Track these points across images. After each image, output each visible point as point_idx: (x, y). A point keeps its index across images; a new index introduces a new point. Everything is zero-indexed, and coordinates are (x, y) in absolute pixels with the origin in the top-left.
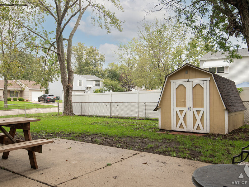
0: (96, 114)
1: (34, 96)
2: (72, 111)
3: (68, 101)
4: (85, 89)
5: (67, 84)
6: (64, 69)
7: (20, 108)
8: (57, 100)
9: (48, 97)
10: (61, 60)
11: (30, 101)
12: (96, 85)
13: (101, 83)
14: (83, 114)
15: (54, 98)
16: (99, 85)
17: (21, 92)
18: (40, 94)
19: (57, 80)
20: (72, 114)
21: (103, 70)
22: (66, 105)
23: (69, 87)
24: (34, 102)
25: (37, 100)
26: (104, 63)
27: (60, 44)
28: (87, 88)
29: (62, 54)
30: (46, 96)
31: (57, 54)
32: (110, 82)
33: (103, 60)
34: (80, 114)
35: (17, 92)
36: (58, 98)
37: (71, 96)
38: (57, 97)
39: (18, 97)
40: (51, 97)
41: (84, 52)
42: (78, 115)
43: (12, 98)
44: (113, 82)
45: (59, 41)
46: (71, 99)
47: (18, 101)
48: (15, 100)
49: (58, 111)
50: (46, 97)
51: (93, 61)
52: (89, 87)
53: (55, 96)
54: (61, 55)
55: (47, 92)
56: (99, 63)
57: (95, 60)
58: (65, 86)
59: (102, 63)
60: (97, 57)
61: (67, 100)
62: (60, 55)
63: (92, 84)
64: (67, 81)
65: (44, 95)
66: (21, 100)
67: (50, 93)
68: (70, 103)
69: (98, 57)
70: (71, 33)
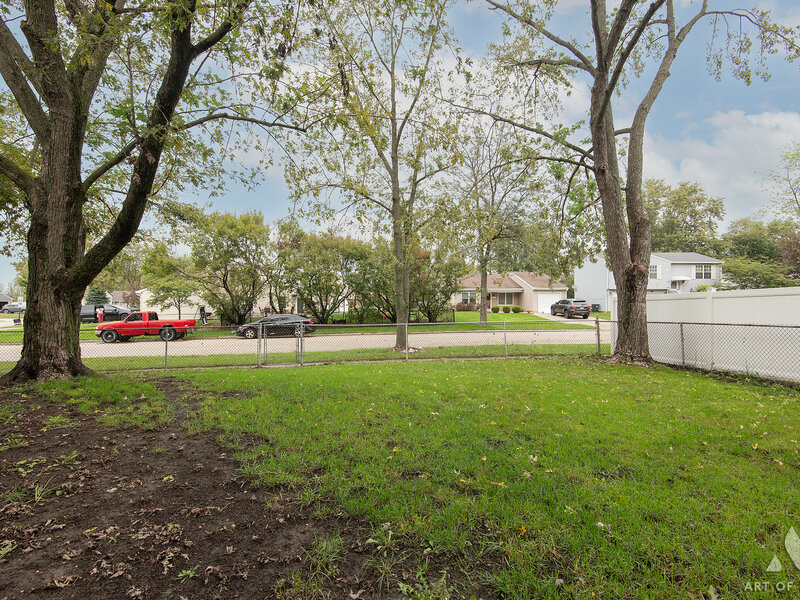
0: (753, 370)
1: (542, 303)
2: (647, 350)
3: (633, 316)
4: (667, 286)
5: (629, 264)
6: (618, 216)
7: (512, 327)
8: (593, 311)
9: (573, 305)
10: (606, 189)
11: (535, 314)
12: (699, 276)
13: (714, 271)
14: (687, 362)
15: (587, 308)
16: (708, 276)
17: (519, 295)
18: (557, 298)
19: (595, 261)
20: (648, 360)
21: (719, 238)
22: (626, 329)
23: (635, 273)
24: (542, 316)
25: (549, 311)
26: (722, 219)
27: (604, 137)
28: (674, 283)
29: (610, 169)
30: (568, 302)
31: (594, 170)
32: (748, 266)
33: (717, 214)
34: (678, 361)
35: (510, 295)
36: (596, 308)
37: (644, 301)
38: (594, 306)
39: (512, 306)
40: (579, 305)
41: (662, 200)
42: (670, 365)
43: (501, 306)
44: (755, 265)
45: (601, 128)
46: (643, 309)
47: (511, 312)
48: (506, 311)
49: (595, 342)
50: (569, 306)
51: (688, 218)
52: (679, 282)
53: (589, 304)
54: (607, 171)
55: (571, 294)
56: (706, 220)
57: (694, 214)
58: (621, 271)
59: (715, 219)
60: (699, 208)
61: (628, 313)
62: (603, 171)
63: (688, 275)
64: (627, 254)
65: (564, 302)
66: (516, 311)
67: (578, 296)
68: (637, 325)
69: (701, 207)
70: (642, 105)
